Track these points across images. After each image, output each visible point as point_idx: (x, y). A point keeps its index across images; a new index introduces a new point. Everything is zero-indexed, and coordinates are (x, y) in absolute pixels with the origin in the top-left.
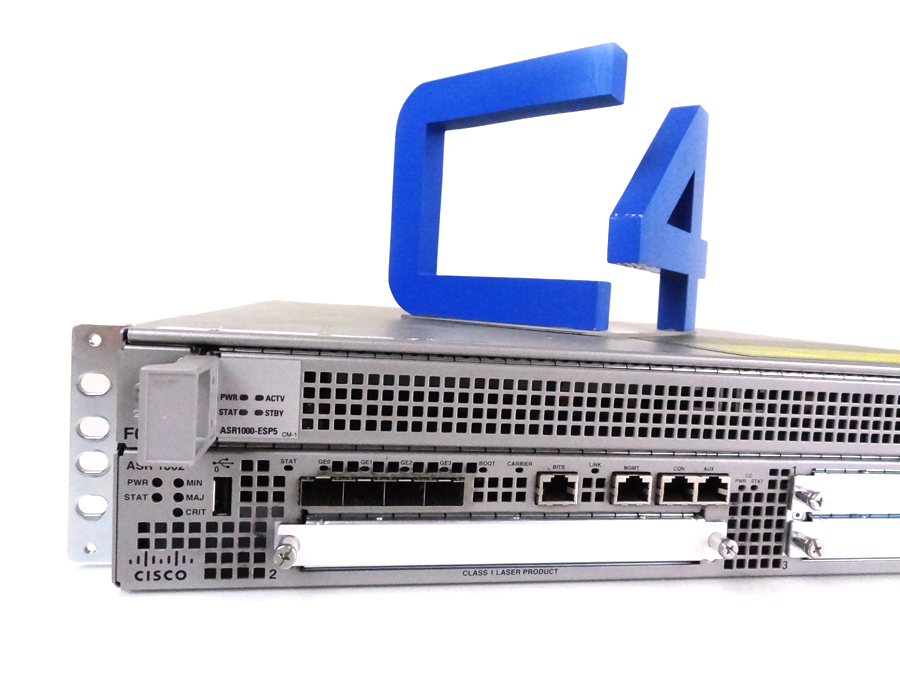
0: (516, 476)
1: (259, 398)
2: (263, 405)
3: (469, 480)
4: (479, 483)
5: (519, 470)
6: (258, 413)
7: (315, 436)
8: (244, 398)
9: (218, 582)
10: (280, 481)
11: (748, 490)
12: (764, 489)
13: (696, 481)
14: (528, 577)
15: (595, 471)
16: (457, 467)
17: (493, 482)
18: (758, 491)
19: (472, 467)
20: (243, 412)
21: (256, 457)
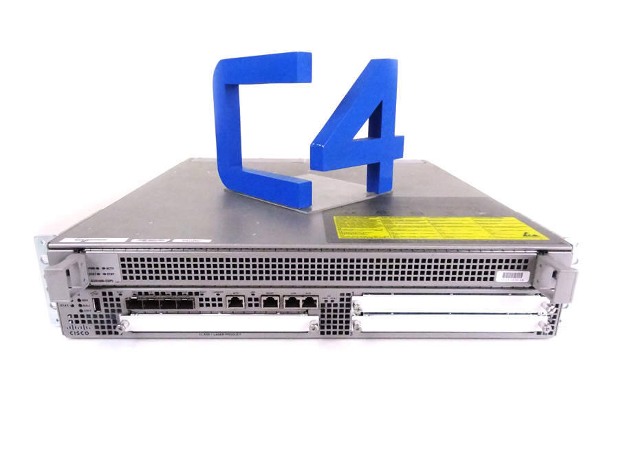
0: (217, 297)
1: (104, 268)
2: (105, 271)
3: (197, 298)
4: (201, 299)
5: (218, 295)
6: (104, 274)
7: (128, 282)
8: (98, 268)
9: (101, 336)
10: (118, 299)
11: (329, 302)
12: (337, 301)
13: (301, 299)
14: (227, 336)
15: (253, 295)
16: (190, 293)
17: (207, 299)
18: (335, 302)
19: (197, 294)
20: (99, 274)
21: (107, 291)
